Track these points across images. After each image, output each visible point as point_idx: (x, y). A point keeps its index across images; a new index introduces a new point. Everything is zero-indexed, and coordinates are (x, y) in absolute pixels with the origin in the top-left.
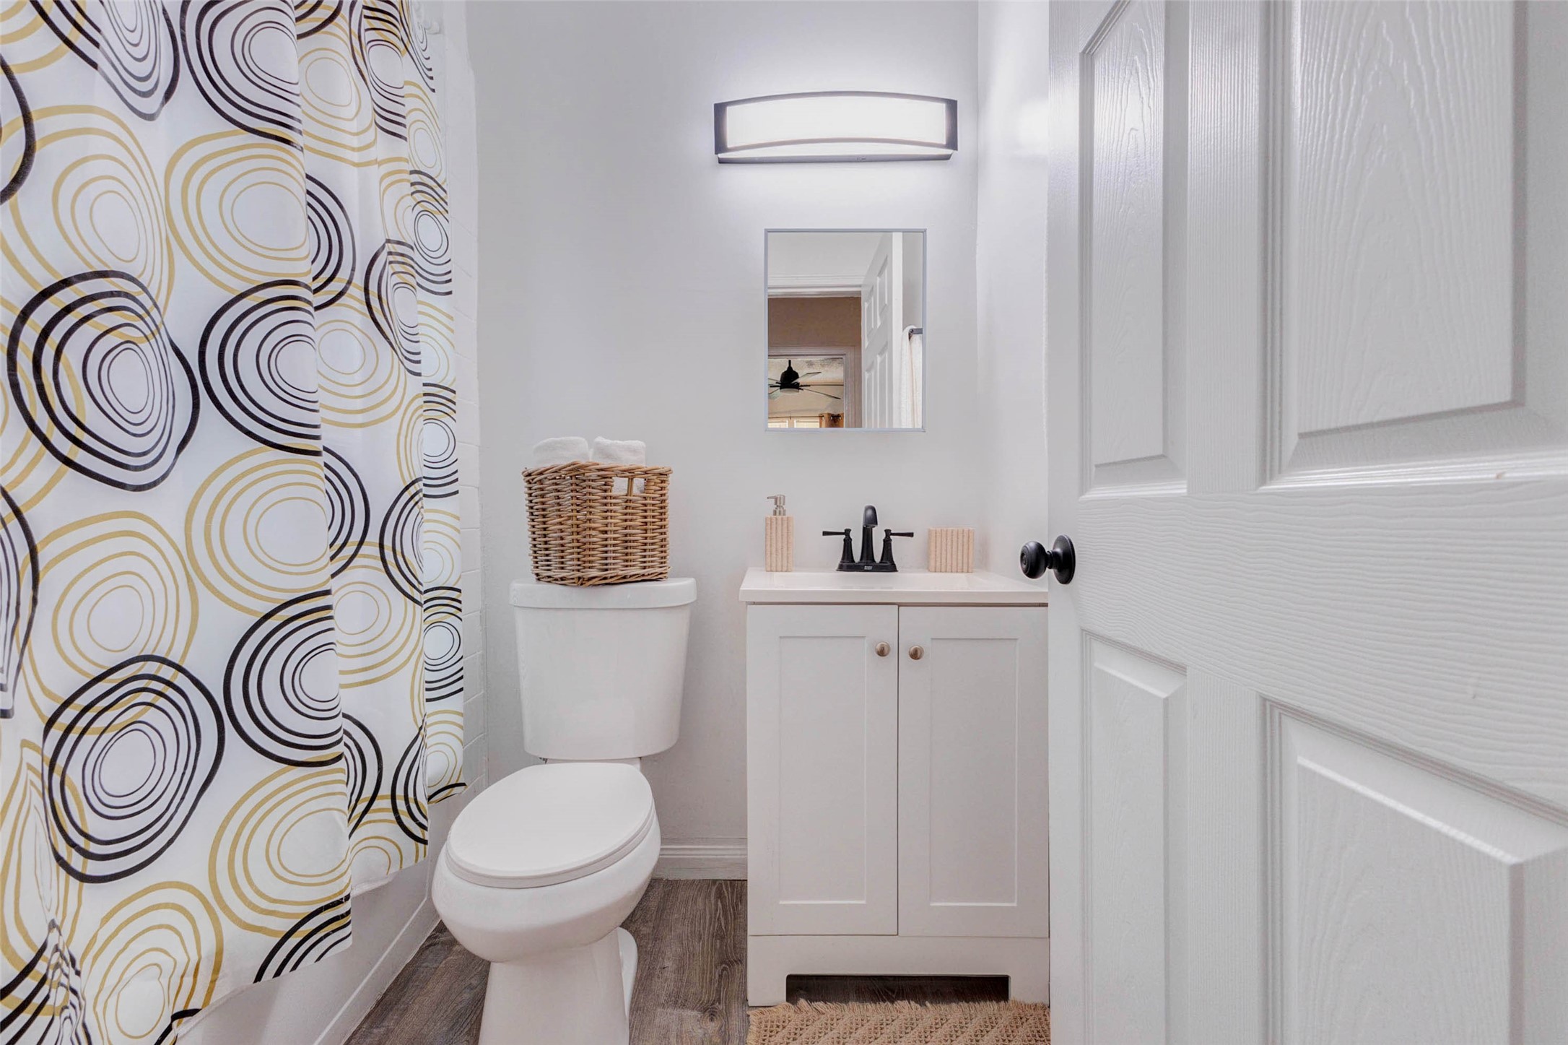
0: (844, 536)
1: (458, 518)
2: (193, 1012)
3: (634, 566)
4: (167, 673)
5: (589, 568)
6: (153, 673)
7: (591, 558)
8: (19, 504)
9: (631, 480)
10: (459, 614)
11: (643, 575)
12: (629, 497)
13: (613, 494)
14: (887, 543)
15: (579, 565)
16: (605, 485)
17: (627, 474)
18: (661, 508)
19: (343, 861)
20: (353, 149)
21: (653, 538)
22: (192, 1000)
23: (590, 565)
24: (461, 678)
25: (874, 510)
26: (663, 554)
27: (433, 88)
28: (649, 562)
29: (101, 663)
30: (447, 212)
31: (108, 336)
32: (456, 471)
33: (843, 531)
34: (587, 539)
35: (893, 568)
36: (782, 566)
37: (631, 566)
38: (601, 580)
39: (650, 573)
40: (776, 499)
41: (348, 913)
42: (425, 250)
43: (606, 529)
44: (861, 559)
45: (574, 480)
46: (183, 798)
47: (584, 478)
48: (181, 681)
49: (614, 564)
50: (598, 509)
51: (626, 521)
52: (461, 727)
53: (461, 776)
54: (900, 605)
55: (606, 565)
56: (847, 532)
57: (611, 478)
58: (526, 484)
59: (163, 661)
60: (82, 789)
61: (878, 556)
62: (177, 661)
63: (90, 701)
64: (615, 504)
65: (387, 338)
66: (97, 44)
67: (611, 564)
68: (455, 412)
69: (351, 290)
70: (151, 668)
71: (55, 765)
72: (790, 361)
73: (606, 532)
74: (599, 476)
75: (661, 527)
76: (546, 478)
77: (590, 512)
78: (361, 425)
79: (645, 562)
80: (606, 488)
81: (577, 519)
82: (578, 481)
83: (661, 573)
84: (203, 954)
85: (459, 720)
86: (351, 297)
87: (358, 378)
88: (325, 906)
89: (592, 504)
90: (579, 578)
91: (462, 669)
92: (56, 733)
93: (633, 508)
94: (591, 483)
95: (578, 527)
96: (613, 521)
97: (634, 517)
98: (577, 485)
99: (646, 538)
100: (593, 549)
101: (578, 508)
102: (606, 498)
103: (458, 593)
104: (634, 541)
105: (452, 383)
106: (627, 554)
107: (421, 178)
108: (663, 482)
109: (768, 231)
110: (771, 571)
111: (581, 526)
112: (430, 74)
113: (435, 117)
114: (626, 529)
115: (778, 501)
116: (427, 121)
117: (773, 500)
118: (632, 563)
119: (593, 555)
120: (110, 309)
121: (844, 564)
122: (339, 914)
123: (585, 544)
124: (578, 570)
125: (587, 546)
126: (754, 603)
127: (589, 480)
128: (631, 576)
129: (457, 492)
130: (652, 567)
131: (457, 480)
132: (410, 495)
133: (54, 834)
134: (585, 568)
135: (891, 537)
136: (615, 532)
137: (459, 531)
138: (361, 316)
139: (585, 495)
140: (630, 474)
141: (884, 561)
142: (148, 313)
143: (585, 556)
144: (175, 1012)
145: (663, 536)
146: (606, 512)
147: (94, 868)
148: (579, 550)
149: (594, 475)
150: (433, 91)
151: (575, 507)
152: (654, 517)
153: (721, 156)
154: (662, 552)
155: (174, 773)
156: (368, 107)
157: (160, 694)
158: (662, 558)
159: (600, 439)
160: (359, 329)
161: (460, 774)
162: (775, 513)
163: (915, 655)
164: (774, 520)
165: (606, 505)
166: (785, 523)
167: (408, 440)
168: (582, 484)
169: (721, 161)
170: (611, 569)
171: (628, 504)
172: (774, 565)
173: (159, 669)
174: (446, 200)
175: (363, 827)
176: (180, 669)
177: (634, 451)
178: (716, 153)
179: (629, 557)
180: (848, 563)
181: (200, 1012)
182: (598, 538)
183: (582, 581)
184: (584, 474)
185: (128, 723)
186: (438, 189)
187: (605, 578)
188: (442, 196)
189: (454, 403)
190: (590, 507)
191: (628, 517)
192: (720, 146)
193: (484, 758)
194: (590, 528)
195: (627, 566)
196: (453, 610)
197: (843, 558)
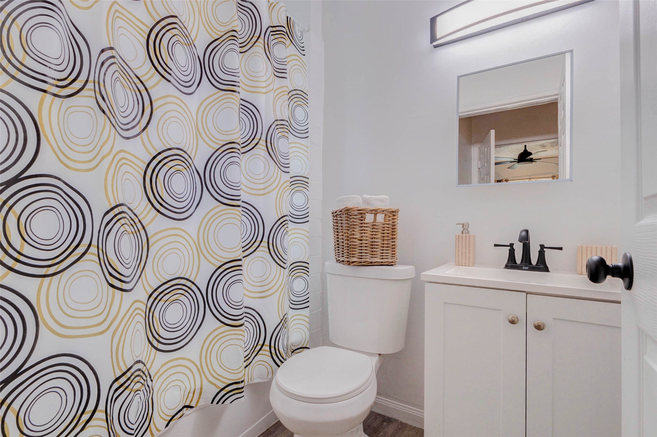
0: (509, 248)
1: (308, 232)
2: (192, 407)
3: (376, 257)
4: (189, 284)
5: (353, 257)
6: (184, 283)
7: (354, 252)
8: (144, 225)
9: (376, 215)
10: (308, 273)
11: (382, 262)
12: (374, 223)
13: (366, 221)
14: (541, 254)
15: (348, 255)
16: (362, 217)
17: (374, 212)
18: (393, 229)
19: (241, 367)
20: (263, 87)
21: (387, 244)
22: (192, 403)
23: (353, 256)
24: (308, 301)
25: (527, 231)
26: (393, 253)
27: (304, 54)
28: (385, 256)
29: (166, 278)
30: (308, 103)
31: (171, 169)
32: (308, 212)
33: (509, 245)
34: (352, 243)
35: (546, 269)
36: (465, 263)
37: (374, 257)
38: (359, 263)
39: (386, 261)
40: (463, 225)
41: (242, 388)
42: (297, 120)
43: (362, 239)
44: (521, 262)
45: (346, 215)
46: (192, 329)
47: (351, 214)
48: (193, 287)
49: (365, 256)
50: (357, 229)
51: (373, 235)
52: (308, 323)
53: (308, 344)
54: (527, 293)
55: (362, 256)
56: (511, 245)
57: (365, 214)
58: (332, 217)
59: (188, 280)
60: (159, 319)
61: (534, 260)
62: (192, 280)
63: (162, 290)
64: (367, 227)
65: (273, 159)
66: (170, 74)
67: (363, 256)
68: (308, 187)
69: (261, 142)
70: (183, 282)
71: (151, 310)
72: (525, 146)
73: (362, 240)
74: (358, 213)
75: (393, 238)
76: (337, 214)
77: (354, 231)
78: (264, 194)
79: (383, 256)
80: (362, 219)
81: (348, 234)
82: (348, 215)
83: (392, 262)
84: (197, 387)
85: (308, 320)
86: (261, 145)
87: (262, 176)
88: (235, 382)
89: (354, 226)
90: (348, 261)
91: (308, 298)
92: (152, 299)
93: (376, 229)
94: (354, 217)
95: (348, 237)
96: (365, 235)
97: (377, 233)
98: (348, 218)
99: (384, 244)
100: (355, 248)
101: (348, 228)
102: (362, 224)
103: (308, 265)
104: (377, 245)
105: (307, 175)
106: (372, 251)
107: (296, 92)
108: (394, 216)
109: (459, 77)
110: (459, 265)
111: (349, 237)
112: (303, 49)
113: (304, 65)
114: (372, 239)
115: (465, 228)
116: (300, 68)
117: (462, 225)
118: (375, 256)
119: (354, 251)
120: (172, 160)
121: (509, 264)
122: (239, 387)
123: (351, 245)
124: (348, 258)
125: (352, 246)
126: (430, 282)
127: (353, 215)
128: (375, 262)
129: (308, 221)
130: (387, 258)
131: (308, 216)
132: (282, 221)
133: (148, 333)
134: (350, 257)
135: (545, 249)
136: (366, 240)
137: (308, 238)
138: (263, 151)
139: (351, 222)
140: (375, 212)
141: (539, 265)
142: (186, 160)
143: (350, 251)
144: (185, 405)
145: (394, 243)
146: (362, 230)
147: (161, 347)
148: (348, 248)
149: (356, 213)
150: (304, 55)
151: (347, 228)
152: (388, 233)
153: (435, 44)
154: (393, 251)
155: (189, 320)
156: (270, 69)
157: (186, 291)
158: (393, 254)
159: (366, 196)
160: (263, 157)
161: (307, 343)
162: (462, 233)
163: (539, 327)
164: (461, 237)
165: (362, 227)
166: (468, 238)
167: (281, 200)
168: (350, 217)
169: (435, 47)
170: (363, 258)
171: (374, 227)
172: (460, 261)
173: (186, 282)
174: (308, 99)
175: (259, 356)
176: (193, 283)
177: (382, 201)
178: (431, 43)
179: (373, 253)
180: (511, 264)
181: (194, 408)
182: (358, 242)
183: (349, 263)
184: (351, 212)
185: (174, 300)
186: (304, 95)
187: (361, 262)
188: (306, 97)
189: (308, 183)
190: (354, 228)
191: (374, 233)
192: (433, 38)
193: (321, 339)
194: (353, 238)
195: (372, 257)
196: (306, 272)
197: (508, 261)
